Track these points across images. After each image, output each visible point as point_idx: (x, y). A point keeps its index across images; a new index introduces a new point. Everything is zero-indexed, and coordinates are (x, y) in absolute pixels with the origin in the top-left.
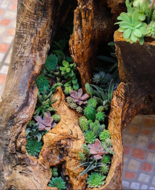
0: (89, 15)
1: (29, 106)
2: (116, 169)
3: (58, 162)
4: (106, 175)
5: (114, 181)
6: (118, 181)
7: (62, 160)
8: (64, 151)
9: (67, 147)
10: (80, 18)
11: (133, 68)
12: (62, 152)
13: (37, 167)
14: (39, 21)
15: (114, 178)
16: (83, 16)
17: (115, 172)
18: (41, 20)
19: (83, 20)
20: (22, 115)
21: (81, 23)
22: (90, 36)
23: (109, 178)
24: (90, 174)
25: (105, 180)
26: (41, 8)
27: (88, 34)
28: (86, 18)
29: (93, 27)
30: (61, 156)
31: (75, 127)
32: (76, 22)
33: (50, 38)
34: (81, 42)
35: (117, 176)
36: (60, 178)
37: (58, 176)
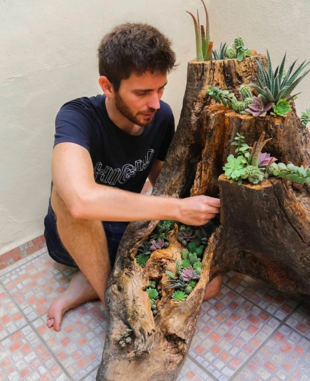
0: (207, 168)
1: (147, 228)
2: (197, 291)
3: (157, 276)
4: (188, 294)
5: (192, 300)
6: (196, 302)
7: (160, 275)
8: (163, 268)
9: (166, 266)
10: (201, 170)
11: (231, 212)
12: (161, 269)
13: (139, 273)
14: (174, 173)
15: (194, 298)
16: (203, 168)
17: (195, 293)
18: (176, 172)
19: (203, 172)
20: (140, 232)
21: (201, 174)
22: (206, 187)
23: (189, 297)
24: (176, 291)
25: (186, 298)
26: (177, 163)
27: (205, 185)
28: (205, 171)
29: (210, 181)
30: (160, 272)
31: (177, 253)
32: (198, 173)
33: (180, 190)
34: (198, 189)
35: (196, 297)
36: (155, 290)
37: (155, 289)
